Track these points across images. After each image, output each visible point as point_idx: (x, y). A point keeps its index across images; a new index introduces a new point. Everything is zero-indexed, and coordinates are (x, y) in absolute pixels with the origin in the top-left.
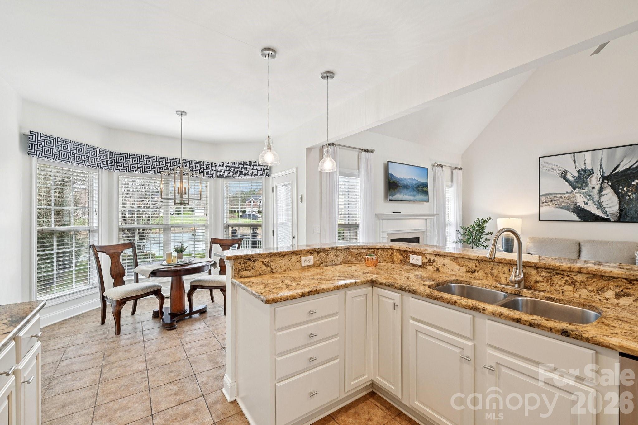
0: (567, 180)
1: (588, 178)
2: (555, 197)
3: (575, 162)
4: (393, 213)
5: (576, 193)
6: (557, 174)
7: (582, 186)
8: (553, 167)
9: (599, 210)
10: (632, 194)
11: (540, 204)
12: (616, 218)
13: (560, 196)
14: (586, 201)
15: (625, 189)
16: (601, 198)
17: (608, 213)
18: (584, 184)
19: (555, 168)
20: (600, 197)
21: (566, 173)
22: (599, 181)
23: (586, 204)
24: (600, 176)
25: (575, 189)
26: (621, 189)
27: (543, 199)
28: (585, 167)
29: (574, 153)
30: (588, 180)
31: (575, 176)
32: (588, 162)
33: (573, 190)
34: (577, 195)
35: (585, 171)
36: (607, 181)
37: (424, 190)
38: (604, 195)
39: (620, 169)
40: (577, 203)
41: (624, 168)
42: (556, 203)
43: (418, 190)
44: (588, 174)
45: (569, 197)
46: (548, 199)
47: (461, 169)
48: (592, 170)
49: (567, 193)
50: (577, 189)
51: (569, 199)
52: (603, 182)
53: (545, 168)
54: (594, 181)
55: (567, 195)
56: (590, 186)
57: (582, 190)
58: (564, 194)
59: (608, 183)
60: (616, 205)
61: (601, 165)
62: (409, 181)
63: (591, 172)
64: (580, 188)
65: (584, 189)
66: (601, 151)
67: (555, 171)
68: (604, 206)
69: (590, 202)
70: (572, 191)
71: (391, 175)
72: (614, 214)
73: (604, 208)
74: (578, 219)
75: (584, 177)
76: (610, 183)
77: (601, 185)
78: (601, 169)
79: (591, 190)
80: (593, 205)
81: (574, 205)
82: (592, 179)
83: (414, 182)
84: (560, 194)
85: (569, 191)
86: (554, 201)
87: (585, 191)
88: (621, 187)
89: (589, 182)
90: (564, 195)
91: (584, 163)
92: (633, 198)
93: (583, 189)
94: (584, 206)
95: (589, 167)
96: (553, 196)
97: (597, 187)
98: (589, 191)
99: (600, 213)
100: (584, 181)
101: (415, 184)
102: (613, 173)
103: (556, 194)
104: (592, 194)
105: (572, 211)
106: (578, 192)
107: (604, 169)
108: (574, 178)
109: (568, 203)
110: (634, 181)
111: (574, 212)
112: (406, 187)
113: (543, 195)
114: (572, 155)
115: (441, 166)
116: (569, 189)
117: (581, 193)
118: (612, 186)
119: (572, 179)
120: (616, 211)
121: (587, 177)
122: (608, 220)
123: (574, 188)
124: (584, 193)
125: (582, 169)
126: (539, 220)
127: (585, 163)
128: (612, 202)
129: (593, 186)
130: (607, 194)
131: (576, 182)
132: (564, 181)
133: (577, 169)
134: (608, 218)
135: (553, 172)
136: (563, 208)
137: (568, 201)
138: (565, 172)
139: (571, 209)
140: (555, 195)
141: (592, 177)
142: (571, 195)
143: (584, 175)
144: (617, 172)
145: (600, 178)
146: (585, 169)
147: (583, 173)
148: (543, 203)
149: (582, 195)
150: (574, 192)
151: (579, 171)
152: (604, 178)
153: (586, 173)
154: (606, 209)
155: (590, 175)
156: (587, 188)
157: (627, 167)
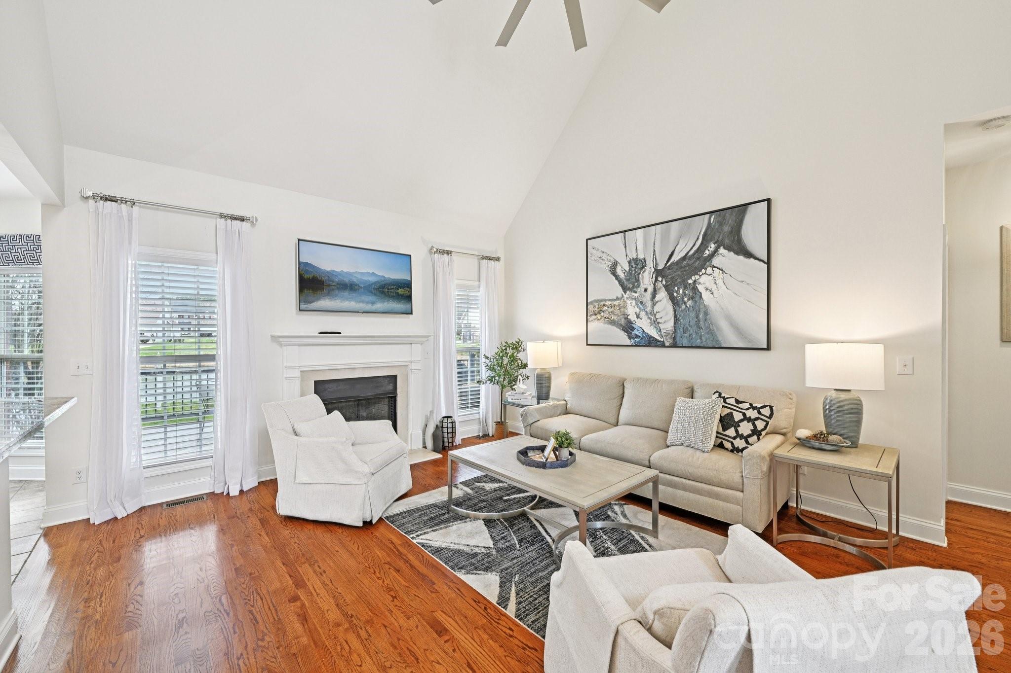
0: (617, 277)
1: (639, 274)
2: (604, 305)
3: (625, 247)
4: (321, 333)
5: (627, 298)
6: (605, 266)
7: (633, 287)
8: (601, 254)
9: (652, 327)
10: (689, 300)
11: (588, 318)
12: (671, 341)
13: (610, 303)
14: (638, 311)
15: (681, 291)
16: (655, 307)
17: (663, 331)
18: (636, 284)
19: (604, 256)
20: (654, 305)
21: (616, 265)
22: (652, 278)
23: (638, 316)
24: (653, 270)
25: (625, 293)
26: (677, 292)
27: (590, 307)
28: (637, 255)
29: (624, 232)
30: (640, 276)
31: (625, 270)
32: (640, 247)
33: (624, 294)
34: (628, 302)
35: (636, 260)
36: (660, 279)
37: (400, 292)
38: (658, 301)
39: (675, 258)
40: (628, 315)
41: (679, 257)
42: (606, 315)
43: (383, 292)
44: (640, 266)
45: (619, 305)
46: (596, 309)
47: (498, 259)
48: (644, 259)
49: (617, 299)
50: (628, 292)
51: (620, 309)
52: (656, 280)
53: (593, 258)
54: (647, 278)
55: (617, 303)
56: (643, 287)
57: (633, 294)
58: (615, 300)
59: (662, 281)
60: (670, 319)
61: (654, 251)
62: (359, 276)
63: (642, 264)
64: (631, 290)
65: (636, 292)
66: (654, 227)
67: (603, 262)
68: (658, 321)
69: (643, 314)
70: (623, 296)
71: (306, 264)
72: (669, 334)
73: (658, 323)
74: (628, 342)
75: (635, 272)
76: (664, 282)
77: (654, 285)
78: (654, 259)
79: (644, 293)
80: (646, 317)
81: (625, 318)
82: (644, 274)
83: (372, 279)
84: (610, 300)
85: (620, 296)
86: (603, 312)
87: (636, 295)
88: (676, 288)
89: (641, 281)
90: (612, 302)
91: (635, 248)
92: (690, 306)
93: (634, 292)
94: (636, 319)
95: (641, 256)
96: (602, 304)
97: (650, 289)
98: (641, 295)
99: (654, 333)
100: (636, 278)
101: (375, 283)
102: (668, 265)
103: (605, 300)
104: (644, 300)
105: (622, 330)
106: (630, 297)
107: (657, 258)
108: (624, 273)
109: (618, 316)
110: (691, 278)
111: (625, 331)
112: (348, 287)
113: (592, 303)
114: (623, 234)
115: (449, 253)
116: (619, 291)
117: (633, 299)
118: (666, 287)
119: (622, 276)
120: (671, 328)
121: (639, 271)
122: (663, 345)
123: (625, 289)
124: (635, 299)
125: (633, 259)
126: (587, 345)
127: (637, 249)
128: (667, 314)
129: (645, 287)
130: (660, 301)
131: (628, 280)
132: (614, 278)
133: (628, 259)
134: (662, 340)
135: (601, 263)
136: (613, 323)
137: (617, 312)
138: (614, 264)
139: (621, 325)
140: (604, 302)
141: (644, 272)
142: (621, 302)
143: (636, 268)
144: (672, 263)
145: (653, 272)
146: (637, 258)
147: (634, 266)
148: (591, 315)
149: (634, 302)
150: (625, 296)
151: (629, 262)
152: (658, 273)
153: (637, 265)
154: (660, 325)
155: (642, 268)
156: (639, 290)
157: (683, 254)
